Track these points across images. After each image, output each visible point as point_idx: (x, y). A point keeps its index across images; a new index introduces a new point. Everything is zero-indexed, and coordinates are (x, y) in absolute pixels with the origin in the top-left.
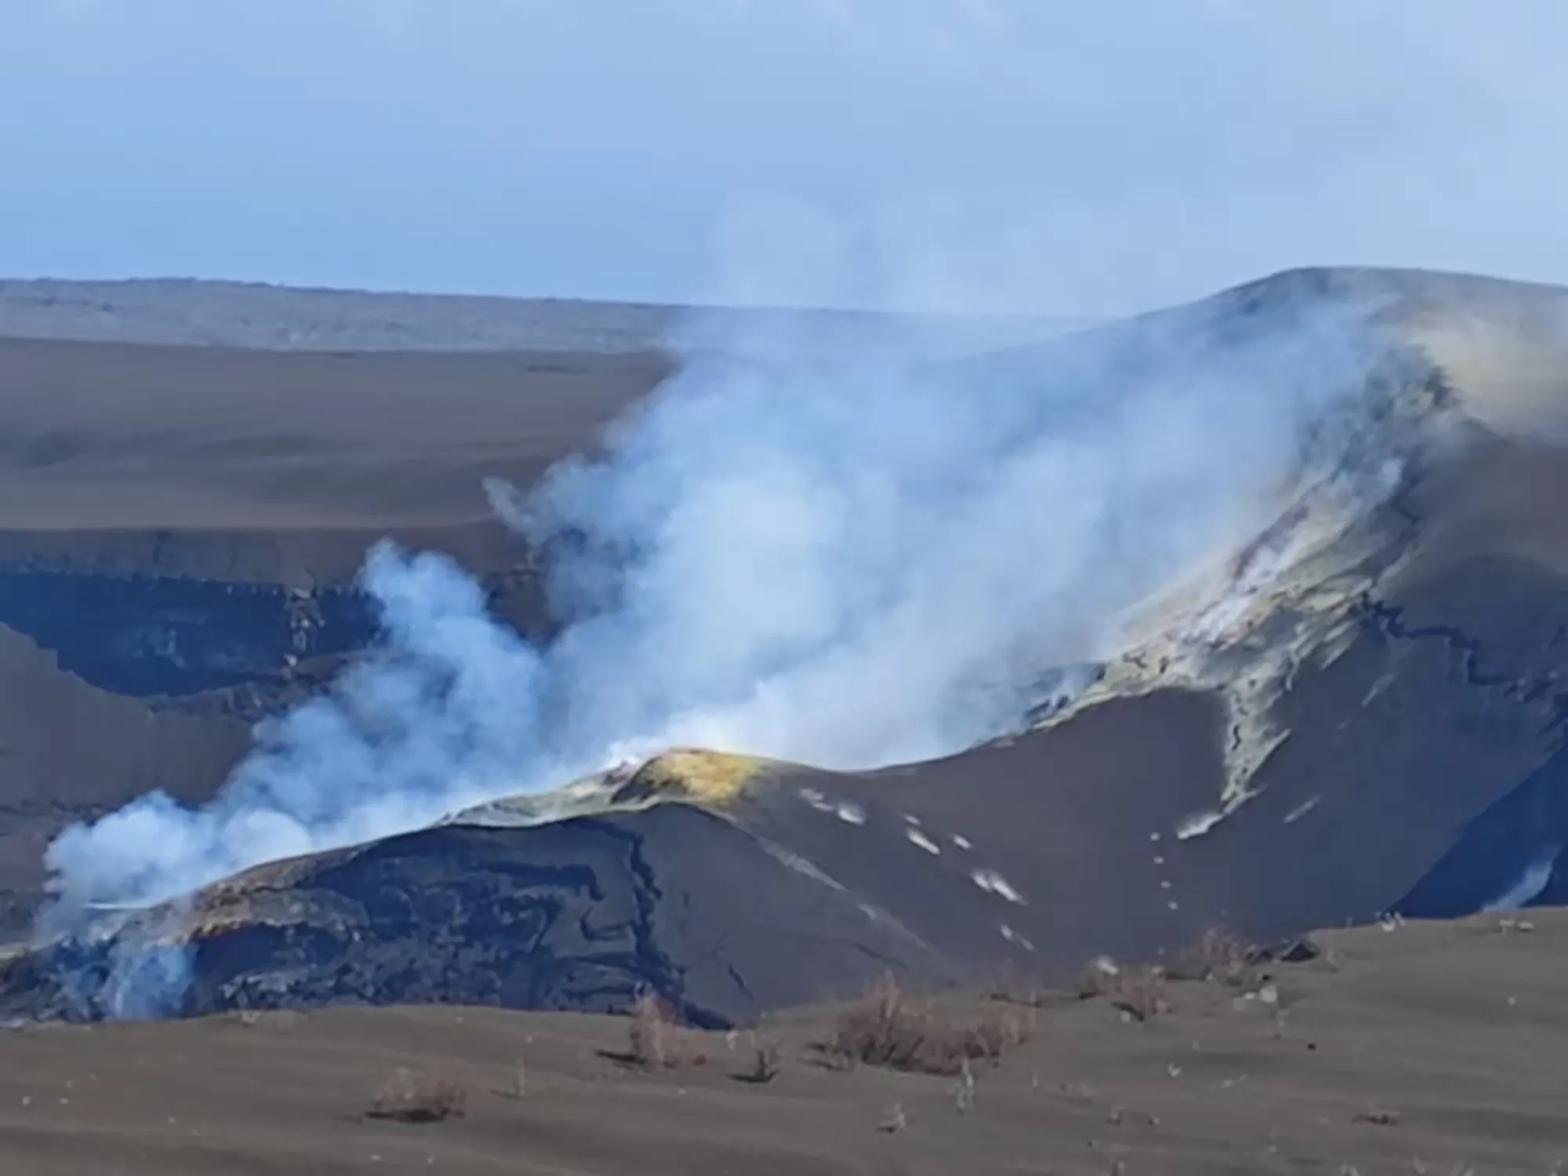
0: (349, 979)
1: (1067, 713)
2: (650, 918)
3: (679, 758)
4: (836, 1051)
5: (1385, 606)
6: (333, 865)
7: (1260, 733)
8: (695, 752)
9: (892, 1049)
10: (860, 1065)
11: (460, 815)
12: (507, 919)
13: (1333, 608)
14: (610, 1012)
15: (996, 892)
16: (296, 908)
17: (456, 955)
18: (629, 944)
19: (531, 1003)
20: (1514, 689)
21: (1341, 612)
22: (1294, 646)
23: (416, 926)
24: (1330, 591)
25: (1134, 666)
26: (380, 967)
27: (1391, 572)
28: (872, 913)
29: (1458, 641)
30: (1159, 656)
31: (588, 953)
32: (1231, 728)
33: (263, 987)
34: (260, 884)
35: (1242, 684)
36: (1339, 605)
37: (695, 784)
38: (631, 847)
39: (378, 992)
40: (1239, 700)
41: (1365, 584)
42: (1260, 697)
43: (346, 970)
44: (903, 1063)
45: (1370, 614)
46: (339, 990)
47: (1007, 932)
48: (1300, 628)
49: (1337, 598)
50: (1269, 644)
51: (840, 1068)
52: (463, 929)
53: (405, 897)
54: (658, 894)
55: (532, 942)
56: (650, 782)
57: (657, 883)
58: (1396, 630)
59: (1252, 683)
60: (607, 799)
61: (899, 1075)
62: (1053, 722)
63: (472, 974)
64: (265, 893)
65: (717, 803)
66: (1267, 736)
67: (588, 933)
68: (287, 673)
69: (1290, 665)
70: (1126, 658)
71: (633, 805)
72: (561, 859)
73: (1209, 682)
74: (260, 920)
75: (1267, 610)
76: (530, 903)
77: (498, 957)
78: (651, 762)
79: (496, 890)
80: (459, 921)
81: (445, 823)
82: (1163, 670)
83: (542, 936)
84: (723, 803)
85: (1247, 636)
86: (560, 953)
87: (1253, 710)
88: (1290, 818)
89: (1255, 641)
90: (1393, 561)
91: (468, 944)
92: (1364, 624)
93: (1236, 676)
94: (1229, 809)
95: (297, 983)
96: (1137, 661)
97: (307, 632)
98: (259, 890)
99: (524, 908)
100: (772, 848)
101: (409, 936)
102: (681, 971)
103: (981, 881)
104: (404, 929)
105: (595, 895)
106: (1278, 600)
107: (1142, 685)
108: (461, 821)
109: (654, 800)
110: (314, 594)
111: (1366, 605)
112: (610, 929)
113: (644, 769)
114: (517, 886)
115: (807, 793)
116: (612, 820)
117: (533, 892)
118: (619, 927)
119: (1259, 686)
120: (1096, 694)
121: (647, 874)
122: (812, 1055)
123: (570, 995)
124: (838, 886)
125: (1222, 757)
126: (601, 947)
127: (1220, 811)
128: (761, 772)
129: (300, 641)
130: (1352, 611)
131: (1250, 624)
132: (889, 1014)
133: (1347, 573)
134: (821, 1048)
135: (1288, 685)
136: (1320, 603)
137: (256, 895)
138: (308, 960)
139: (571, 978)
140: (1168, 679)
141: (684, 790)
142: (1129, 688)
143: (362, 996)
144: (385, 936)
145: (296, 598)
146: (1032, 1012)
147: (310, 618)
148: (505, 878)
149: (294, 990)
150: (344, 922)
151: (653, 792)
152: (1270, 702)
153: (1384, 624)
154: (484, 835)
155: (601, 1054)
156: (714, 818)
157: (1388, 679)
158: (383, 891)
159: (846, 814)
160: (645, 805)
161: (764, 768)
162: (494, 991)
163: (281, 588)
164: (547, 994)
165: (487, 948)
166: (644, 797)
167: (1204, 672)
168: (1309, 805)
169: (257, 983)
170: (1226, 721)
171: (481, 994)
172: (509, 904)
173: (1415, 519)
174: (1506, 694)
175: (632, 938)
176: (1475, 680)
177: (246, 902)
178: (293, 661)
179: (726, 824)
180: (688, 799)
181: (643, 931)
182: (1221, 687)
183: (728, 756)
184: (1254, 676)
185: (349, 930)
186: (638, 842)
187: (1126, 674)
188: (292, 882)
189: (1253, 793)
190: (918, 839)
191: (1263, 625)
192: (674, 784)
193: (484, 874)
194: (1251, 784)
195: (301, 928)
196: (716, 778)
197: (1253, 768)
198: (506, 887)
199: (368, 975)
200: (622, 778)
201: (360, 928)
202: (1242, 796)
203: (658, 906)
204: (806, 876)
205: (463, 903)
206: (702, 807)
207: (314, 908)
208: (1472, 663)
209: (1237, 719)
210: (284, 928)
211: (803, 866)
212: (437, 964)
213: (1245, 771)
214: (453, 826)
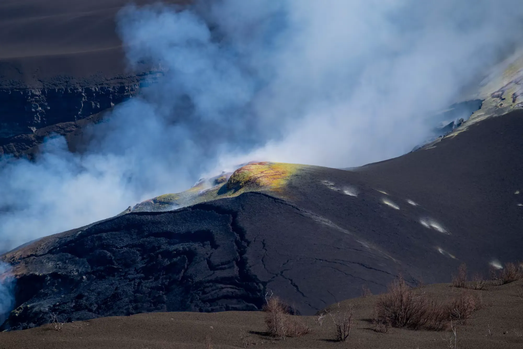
0: (83, 301)
1: (463, 128)
2: (245, 256)
3: (253, 167)
4: (378, 322)
6: (69, 239)
8: (261, 164)
9: (407, 319)
10: (391, 329)
11: (136, 207)
12: (167, 262)
14: (227, 309)
15: (433, 229)
16: (50, 265)
17: (139, 284)
18: (235, 271)
19: (183, 307)
23: (117, 270)
25: (498, 100)
26: (99, 293)
28: (366, 245)
30: (511, 94)
31: (213, 278)
33: (36, 309)
34: (29, 253)
37: (264, 181)
38: (231, 218)
39: (99, 308)
43: (80, 296)
44: (414, 326)
46: (78, 308)
47: (440, 250)
51: (380, 331)
52: (144, 270)
53: (109, 254)
54: (249, 243)
55: (181, 274)
56: (238, 182)
57: (247, 237)
60: (215, 193)
61: (412, 332)
62: (456, 134)
63: (150, 293)
64: (32, 258)
65: (276, 191)
67: (212, 267)
68: (31, 136)
70: (493, 96)
71: (231, 195)
72: (194, 227)
74: (31, 273)
76: (179, 253)
77: (163, 284)
78: (238, 171)
79: (159, 247)
80: (140, 265)
81: (128, 212)
82: (514, 101)
83: (186, 270)
84: (280, 190)
86: (197, 279)
91: (146, 278)
95: (55, 306)
96: (499, 96)
97: (41, 113)
98: (28, 256)
99: (176, 256)
100: (308, 213)
101: (114, 276)
102: (264, 284)
103: (424, 223)
104: (111, 272)
105: (214, 246)
107: (502, 110)
108: (137, 211)
109: (242, 191)
110: (43, 92)
112: (222, 264)
113: (234, 175)
114: (170, 244)
115: (325, 182)
116: (218, 204)
117: (180, 247)
118: (229, 262)
120: (478, 116)
121: (241, 232)
122: (365, 325)
123: (204, 301)
124: (346, 232)
126: (219, 274)
128: (299, 173)
129: (38, 119)
132: (404, 299)
134: (370, 321)
137: (28, 260)
138: (59, 293)
139: (204, 293)
140: (517, 106)
141: (258, 185)
142: (496, 112)
143: (90, 310)
144: (101, 277)
145: (33, 95)
146: (480, 293)
147: (41, 105)
148: (163, 240)
149: (53, 309)
150: (77, 271)
151: (241, 187)
154: (149, 217)
155: (252, 332)
156: (275, 199)
158: (98, 251)
159: (347, 192)
160: (237, 194)
161: (300, 170)
162: (164, 303)
163: (24, 90)
164: (191, 302)
165: (156, 279)
166: (236, 190)
169: (32, 307)
171: (155, 304)
172: (168, 254)
175: (236, 268)
177: (23, 264)
178: (34, 129)
179: (282, 202)
180: (259, 190)
181: (242, 263)
183: (280, 164)
185: (80, 275)
186: (235, 215)
187: (494, 104)
188: (47, 251)
190: (388, 203)
192: (252, 182)
193: (152, 239)
195: (54, 275)
196: (274, 177)
198: (165, 245)
199: (93, 298)
200: (222, 181)
201: (86, 273)
203: (249, 249)
204: (328, 227)
205: (142, 255)
206: (269, 194)
207: (60, 264)
210: (45, 276)
211: (326, 222)
212: (130, 290)
214: (132, 214)
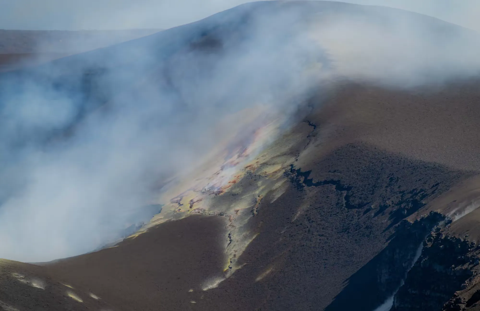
1: (144, 230)
5: (302, 171)
7: (241, 236)
13: (276, 172)
20: (368, 210)
21: (280, 174)
22: (257, 192)
24: (274, 164)
25: (177, 205)
27: (304, 154)
29: (340, 187)
30: (189, 200)
32: (227, 235)
35: (231, 212)
36: (279, 171)
40: (230, 220)
41: (291, 160)
42: (241, 218)
45: (294, 175)
48: (260, 183)
49: (278, 167)
50: (244, 192)
58: (309, 182)
59: (237, 211)
62: (138, 235)
66: (245, 238)
69: (256, 202)
70: (172, 202)
73: (216, 212)
75: (242, 174)
82: (191, 207)
85: (232, 189)
87: (238, 225)
88: (258, 279)
89: (237, 190)
90: (305, 149)
92: (292, 180)
93: (229, 208)
94: (228, 275)
96: (178, 201)
106: (248, 169)
107: (181, 215)
111: (292, 171)
115: (15, 275)
119: (239, 213)
125: (223, 249)
127: (224, 276)
130: (286, 174)
131: (234, 182)
133: (284, 154)
135: (255, 212)
136: (270, 170)
140: (194, 211)
142: (174, 216)
152: (246, 221)
153: (302, 179)
157: (305, 207)
159: (36, 285)
167: (213, 206)
168: (268, 272)
170: (225, 231)
173: (315, 127)
174: (365, 212)
176: (349, 206)
182: (221, 214)
184: (237, 208)
187: (173, 209)
189: (240, 267)
190: (72, 296)
191: (241, 183)
194: (239, 262)
197: (239, 254)
202: (234, 269)
208: (347, 198)
209: (230, 229)
213: (235, 256)
